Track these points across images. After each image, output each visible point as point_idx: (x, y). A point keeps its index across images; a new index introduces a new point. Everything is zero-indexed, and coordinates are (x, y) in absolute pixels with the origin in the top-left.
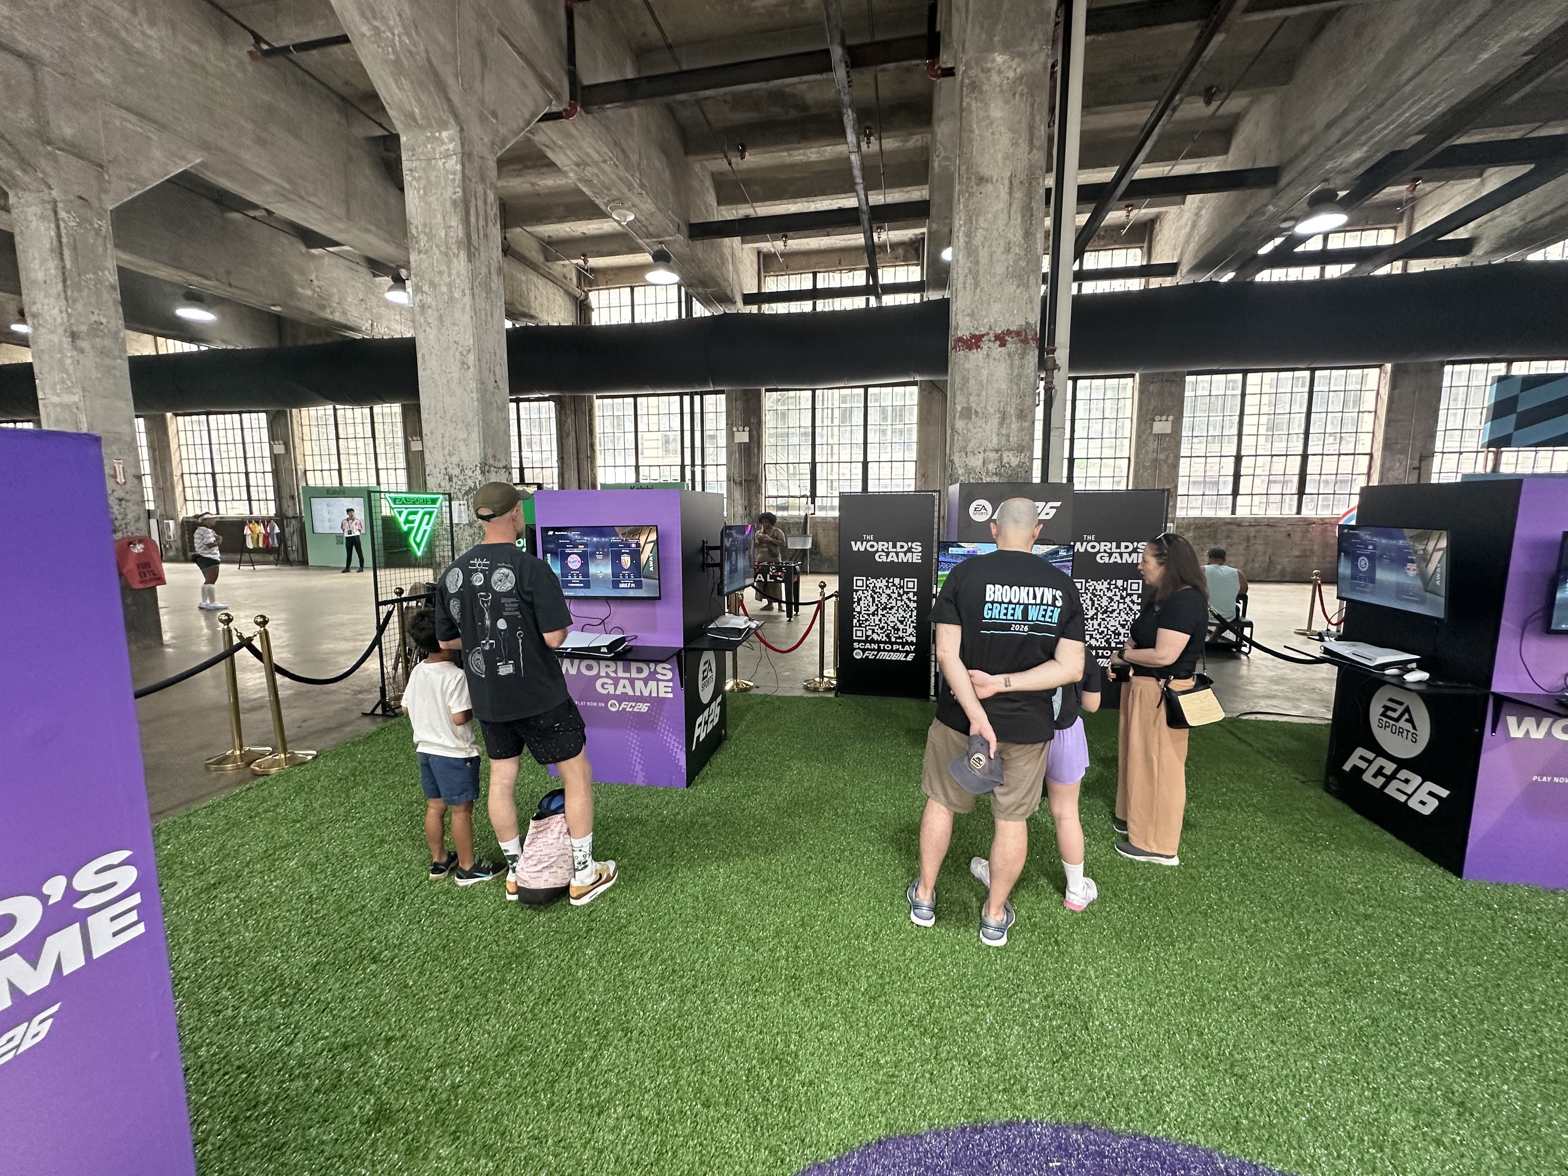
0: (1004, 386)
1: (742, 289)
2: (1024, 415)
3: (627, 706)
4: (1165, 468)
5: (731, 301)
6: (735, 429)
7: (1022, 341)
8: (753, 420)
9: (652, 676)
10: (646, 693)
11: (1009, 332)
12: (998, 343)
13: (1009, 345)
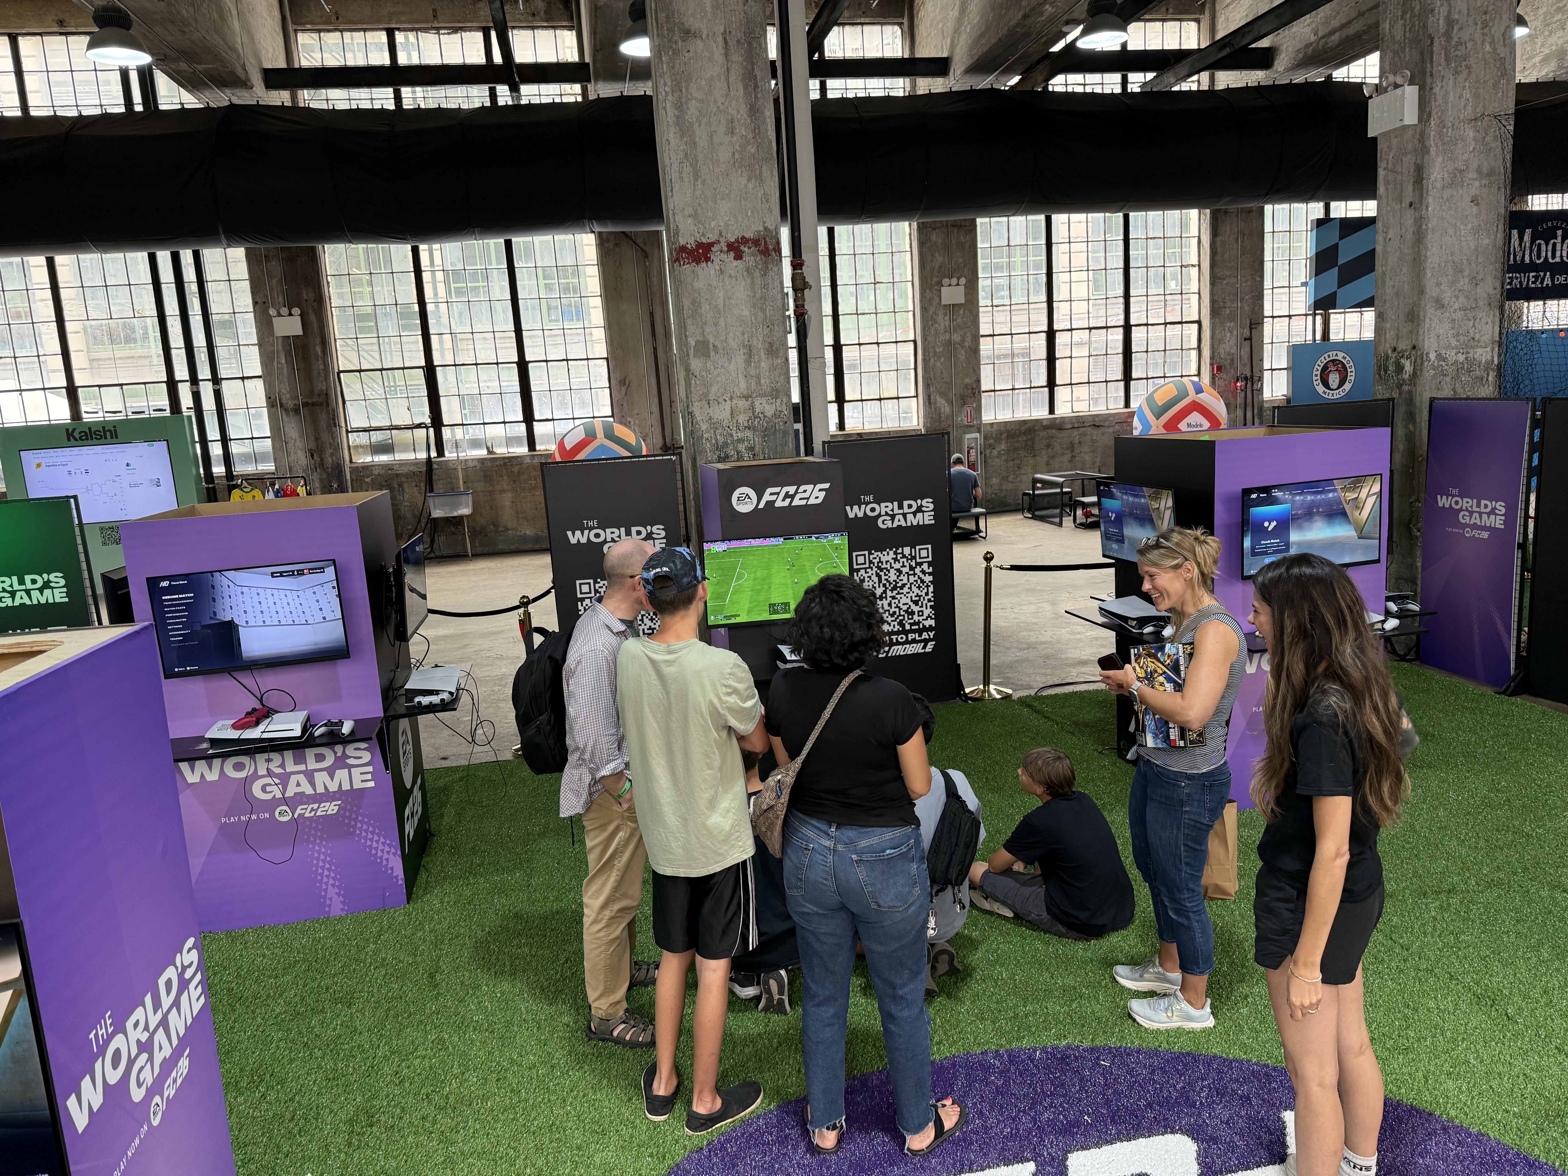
0: (746, 313)
1: (260, 62)
2: (777, 350)
3: (305, 811)
4: (962, 355)
5: (243, 84)
6: (272, 312)
7: (761, 252)
8: (307, 294)
9: (341, 762)
10: (333, 787)
11: (744, 240)
12: (732, 254)
13: (746, 258)
